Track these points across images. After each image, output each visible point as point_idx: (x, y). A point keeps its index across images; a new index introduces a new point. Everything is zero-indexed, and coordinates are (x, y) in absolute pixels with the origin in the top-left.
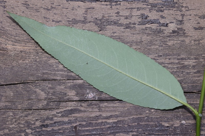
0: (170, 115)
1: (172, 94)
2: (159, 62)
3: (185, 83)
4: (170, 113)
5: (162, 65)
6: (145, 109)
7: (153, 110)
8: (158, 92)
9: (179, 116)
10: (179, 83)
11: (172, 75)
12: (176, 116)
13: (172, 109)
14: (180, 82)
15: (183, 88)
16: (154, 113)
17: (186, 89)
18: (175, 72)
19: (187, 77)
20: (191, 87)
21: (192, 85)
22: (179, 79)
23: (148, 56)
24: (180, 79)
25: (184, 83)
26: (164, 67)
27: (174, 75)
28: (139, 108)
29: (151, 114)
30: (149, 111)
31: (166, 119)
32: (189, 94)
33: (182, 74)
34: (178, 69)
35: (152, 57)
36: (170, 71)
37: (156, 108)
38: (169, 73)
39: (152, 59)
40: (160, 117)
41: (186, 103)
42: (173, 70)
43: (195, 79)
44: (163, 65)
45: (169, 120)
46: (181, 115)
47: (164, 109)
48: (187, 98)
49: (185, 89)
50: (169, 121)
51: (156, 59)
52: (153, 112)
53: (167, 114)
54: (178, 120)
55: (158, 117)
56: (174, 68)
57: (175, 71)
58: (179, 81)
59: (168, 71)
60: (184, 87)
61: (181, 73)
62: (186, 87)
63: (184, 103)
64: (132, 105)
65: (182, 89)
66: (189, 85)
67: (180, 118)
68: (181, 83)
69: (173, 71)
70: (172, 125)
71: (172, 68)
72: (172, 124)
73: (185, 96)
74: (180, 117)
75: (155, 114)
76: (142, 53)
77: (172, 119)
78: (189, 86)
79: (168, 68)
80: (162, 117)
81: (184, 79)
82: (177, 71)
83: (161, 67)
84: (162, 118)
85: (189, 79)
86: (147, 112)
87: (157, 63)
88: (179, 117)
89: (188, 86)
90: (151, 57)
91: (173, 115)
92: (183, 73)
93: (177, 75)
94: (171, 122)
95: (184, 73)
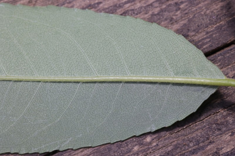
0: (197, 130)
1: (177, 74)
2: (106, 9)
3: (197, 31)
4: (196, 126)
5: (118, 11)
6: (127, 145)
7: (148, 139)
8: (139, 85)
9: (223, 120)
10: (181, 38)
11: (155, 25)
12: (214, 125)
13: (195, 110)
14: (184, 32)
15: (198, 45)
16: (154, 144)
17: (207, 43)
18: (158, 14)
19: (193, 12)
20: (216, 33)
21: (218, 26)
22: (176, 26)
23: (72, 7)
24: (178, 25)
25: (194, 31)
26: (124, 14)
27: (159, 24)
28: (110, 150)
29: (149, 149)
30: (141, 144)
31: (191, 145)
32: (219, 53)
33: (179, 12)
34: (163, 3)
35: (83, 4)
36: (144, 19)
37: (154, 129)
38: (143, 22)
39: (83, 8)
40: (176, 147)
41: (225, 78)
42: (150, 13)
43: (216, 7)
44: (120, 11)
45: (201, 145)
46: (225, 117)
47: (175, 121)
48: (221, 67)
49: (204, 44)
50: (203, 148)
51: (95, 4)
52: (150, 143)
53: (188, 131)
54: (225, 131)
55: (170, 149)
56: (151, 5)
57: (156, 11)
58: (178, 32)
59: (138, 20)
60: (199, 41)
61: (175, 8)
62: (203, 39)
63: (219, 80)
64: (90, 150)
65: (195, 48)
66: (209, 30)
67: (226, 126)
68: (186, 36)
69: (153, 15)
70: (216, 152)
71: (145, 7)
72: (215, 150)
73: (214, 61)
74: (227, 121)
75: (157, 145)
76: (52, 6)
77: (208, 139)
78: (210, 32)
79: (134, 13)
80: (179, 144)
81: (190, 21)
82: (162, 11)
83: (115, 19)
84: (181, 149)
85: (202, 15)
86: (136, 148)
87: (103, 14)
88: (222, 124)
89: (207, 33)
90: (80, 5)
91: (205, 126)
92: (179, 9)
93: (166, 19)
94: (209, 147)
95: (182, 6)
